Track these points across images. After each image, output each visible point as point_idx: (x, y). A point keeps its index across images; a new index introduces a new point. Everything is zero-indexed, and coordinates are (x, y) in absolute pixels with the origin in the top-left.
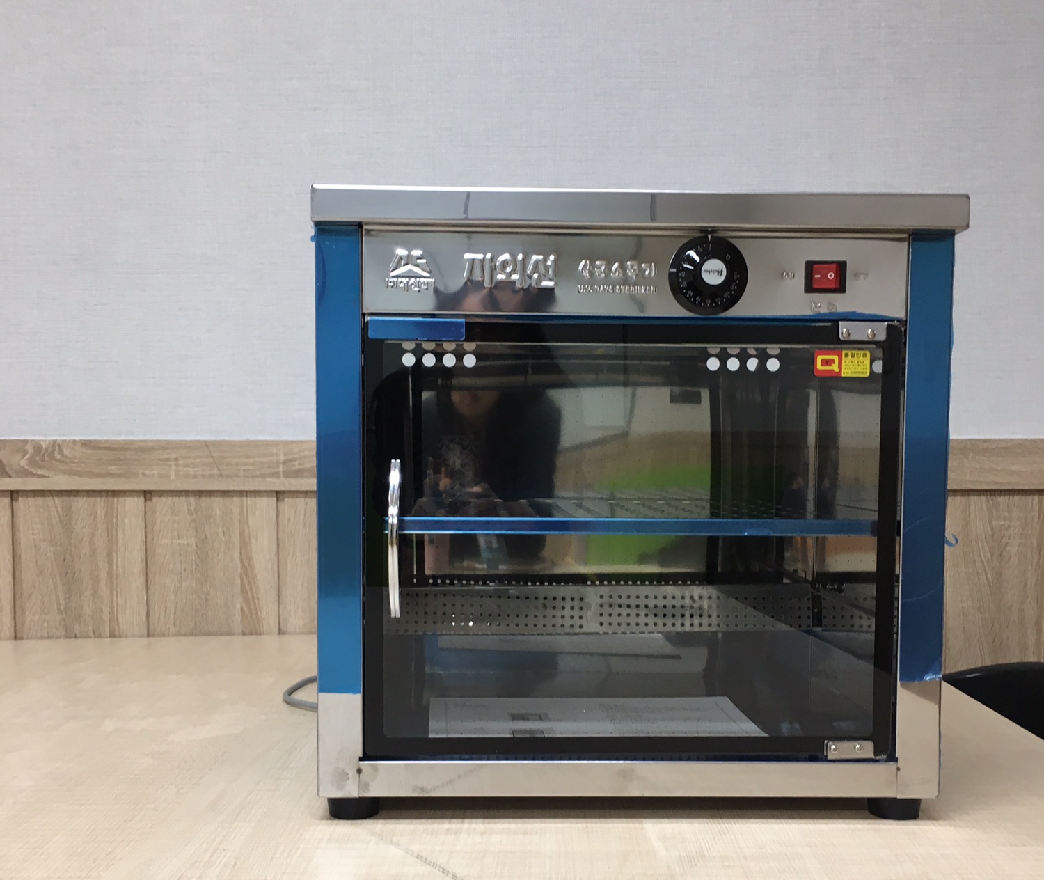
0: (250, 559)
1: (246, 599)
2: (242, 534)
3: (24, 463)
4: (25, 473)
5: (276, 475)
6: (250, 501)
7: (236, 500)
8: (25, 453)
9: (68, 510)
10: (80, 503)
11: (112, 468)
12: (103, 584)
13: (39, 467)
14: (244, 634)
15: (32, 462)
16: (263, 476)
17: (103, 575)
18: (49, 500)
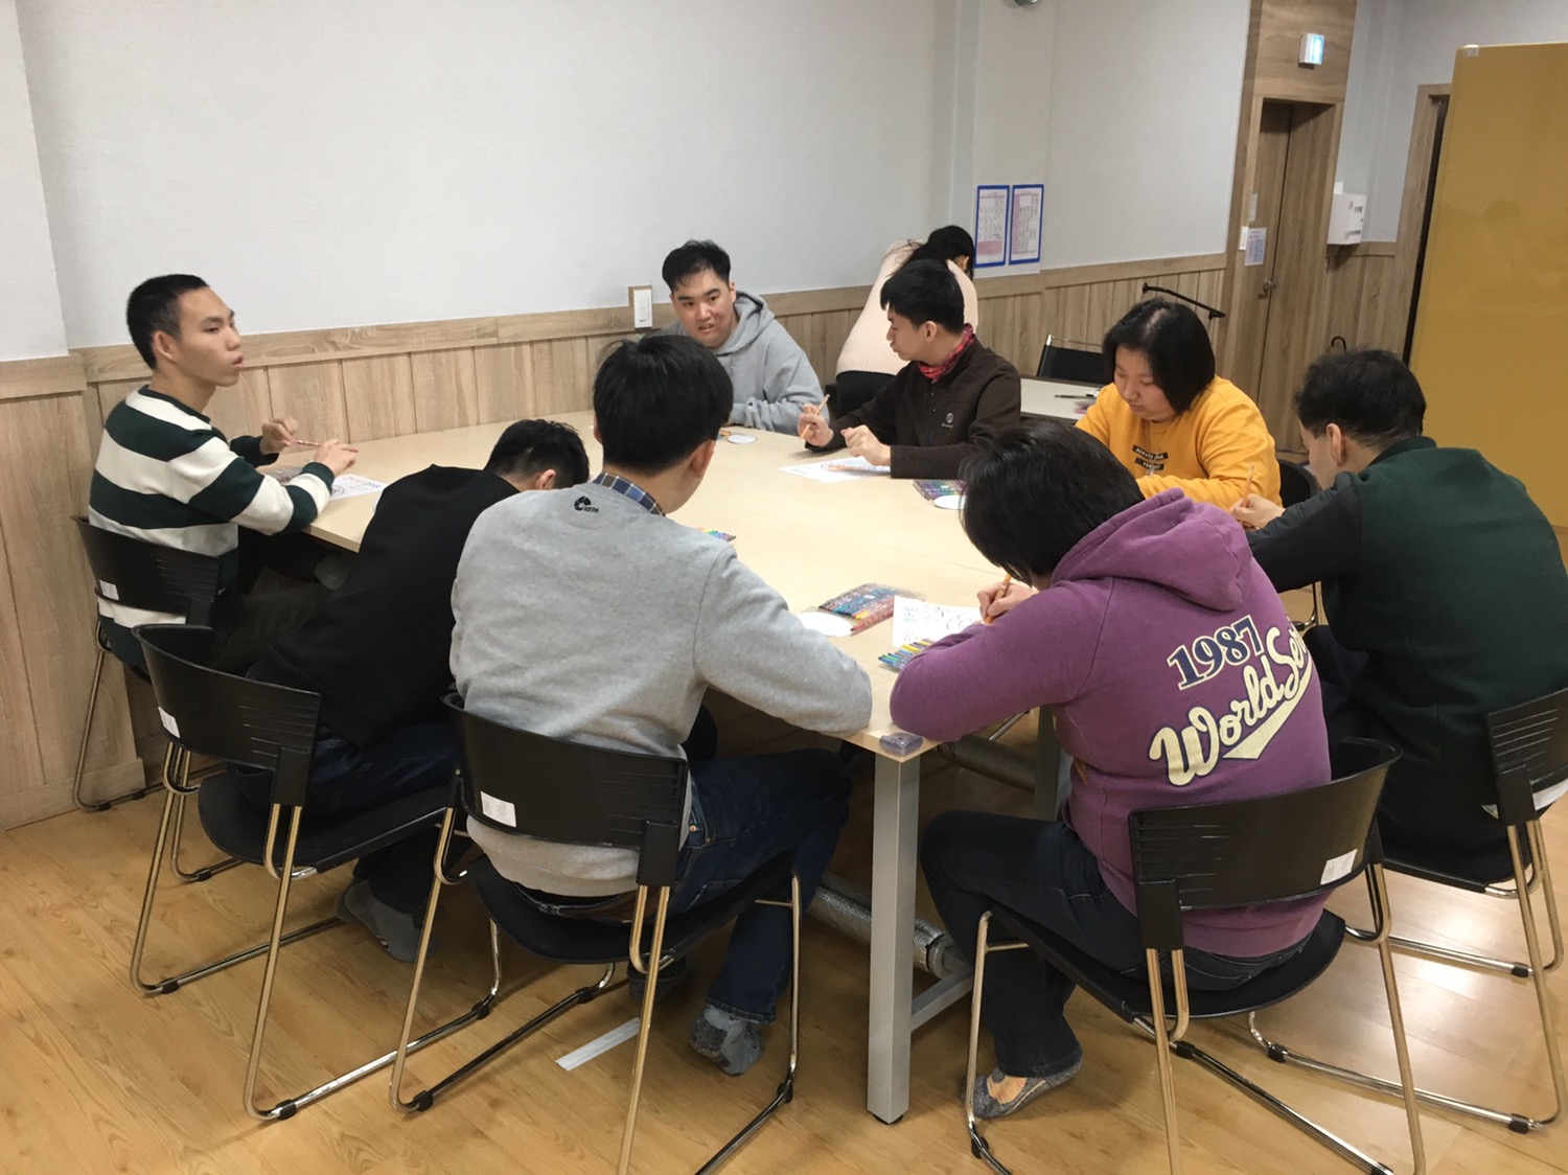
0: (460, 384)
1: (460, 406)
2: (456, 372)
3: (347, 342)
4: (349, 348)
5: (472, 338)
6: (459, 352)
7: (452, 353)
8: (347, 336)
9: (369, 367)
10: (375, 362)
11: (393, 341)
12: (390, 407)
13: (357, 344)
14: (460, 427)
15: (352, 342)
16: (466, 339)
17: (390, 401)
18: (358, 362)
